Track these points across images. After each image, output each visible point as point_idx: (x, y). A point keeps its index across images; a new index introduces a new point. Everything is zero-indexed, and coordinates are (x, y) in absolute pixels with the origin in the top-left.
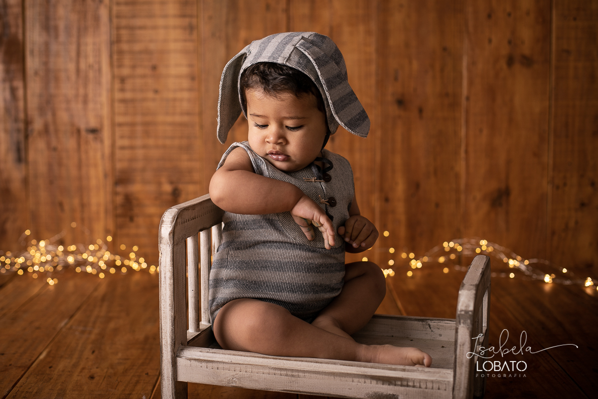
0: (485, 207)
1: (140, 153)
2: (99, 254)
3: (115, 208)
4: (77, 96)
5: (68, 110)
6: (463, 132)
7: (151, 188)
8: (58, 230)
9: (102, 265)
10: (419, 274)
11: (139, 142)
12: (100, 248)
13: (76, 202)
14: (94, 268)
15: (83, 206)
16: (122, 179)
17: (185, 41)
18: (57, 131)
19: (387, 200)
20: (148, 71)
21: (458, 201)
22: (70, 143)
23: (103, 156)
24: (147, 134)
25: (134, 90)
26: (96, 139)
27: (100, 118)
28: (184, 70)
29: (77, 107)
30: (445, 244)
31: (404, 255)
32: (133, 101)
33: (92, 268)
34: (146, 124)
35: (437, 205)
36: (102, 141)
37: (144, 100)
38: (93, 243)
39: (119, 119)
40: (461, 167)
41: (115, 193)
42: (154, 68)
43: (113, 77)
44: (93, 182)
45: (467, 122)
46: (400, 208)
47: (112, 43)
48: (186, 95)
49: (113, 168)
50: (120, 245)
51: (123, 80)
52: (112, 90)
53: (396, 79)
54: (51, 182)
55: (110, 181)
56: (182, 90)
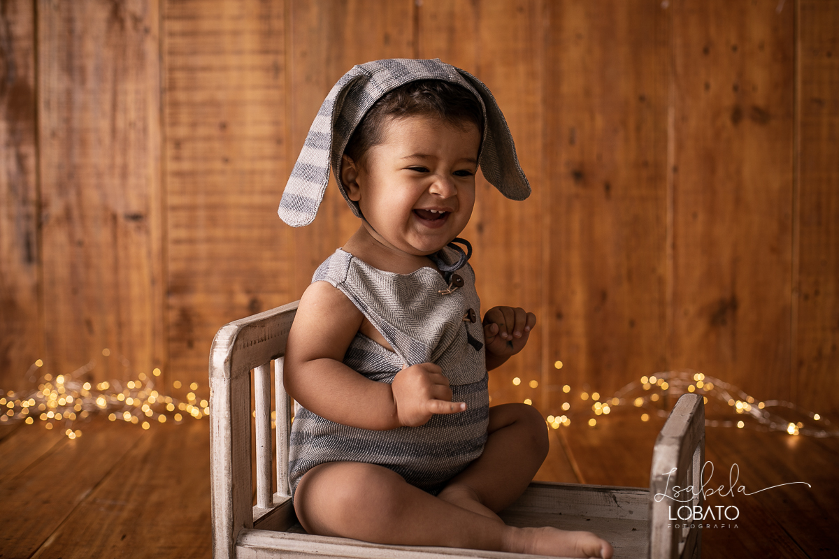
0: (701, 326)
1: (203, 249)
2: (142, 395)
3: (167, 328)
4: (112, 167)
5: (99, 186)
6: (669, 218)
7: (219, 299)
8: (84, 360)
9: (147, 410)
10: (606, 423)
11: (201, 233)
12: (144, 386)
13: (111, 319)
14: (135, 415)
15: (120, 325)
16: (177, 286)
17: (268, 87)
18: (83, 217)
19: (559, 316)
20: (215, 132)
21: (662, 317)
22: (102, 235)
23: (149, 253)
24: (213, 222)
25: (193, 158)
26: (139, 228)
27: (145, 198)
28: (267, 130)
29: (113, 182)
30: (644, 380)
31: (584, 396)
32: (192, 174)
33: (132, 415)
34: (211, 207)
35: (632, 324)
36: (148, 232)
37: (209, 172)
38: (133, 378)
39: (173, 200)
40: (666, 268)
41: (167, 307)
42: (223, 126)
43: (164, 139)
44: (135, 291)
45: (675, 202)
46: (579, 327)
47: (162, 91)
48: (268, 165)
49: (164, 271)
50: (173, 382)
51: (178, 144)
52: (162, 158)
53: (572, 141)
54: (75, 291)
55: (159, 290)
56: (263, 158)
